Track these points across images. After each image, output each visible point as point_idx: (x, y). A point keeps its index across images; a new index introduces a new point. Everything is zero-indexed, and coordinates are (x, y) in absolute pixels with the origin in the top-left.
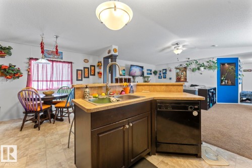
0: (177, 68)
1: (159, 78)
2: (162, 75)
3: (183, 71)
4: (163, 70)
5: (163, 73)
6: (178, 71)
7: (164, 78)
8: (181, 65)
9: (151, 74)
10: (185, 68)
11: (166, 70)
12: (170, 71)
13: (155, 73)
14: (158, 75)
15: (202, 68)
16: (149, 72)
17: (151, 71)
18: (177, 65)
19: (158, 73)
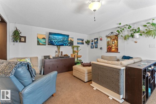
0: (107, 37)
1: (91, 48)
2: (94, 44)
3: (114, 40)
4: (95, 39)
5: (95, 43)
6: (109, 39)
7: (96, 48)
8: (112, 33)
9: (83, 43)
10: (117, 36)
11: (97, 39)
12: (101, 40)
13: (88, 42)
14: (90, 45)
15: (137, 35)
16: (81, 41)
17: (83, 40)
18: (108, 33)
19: (91, 42)
